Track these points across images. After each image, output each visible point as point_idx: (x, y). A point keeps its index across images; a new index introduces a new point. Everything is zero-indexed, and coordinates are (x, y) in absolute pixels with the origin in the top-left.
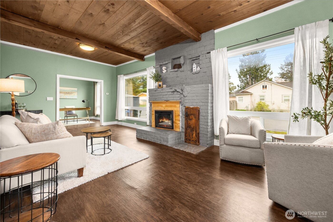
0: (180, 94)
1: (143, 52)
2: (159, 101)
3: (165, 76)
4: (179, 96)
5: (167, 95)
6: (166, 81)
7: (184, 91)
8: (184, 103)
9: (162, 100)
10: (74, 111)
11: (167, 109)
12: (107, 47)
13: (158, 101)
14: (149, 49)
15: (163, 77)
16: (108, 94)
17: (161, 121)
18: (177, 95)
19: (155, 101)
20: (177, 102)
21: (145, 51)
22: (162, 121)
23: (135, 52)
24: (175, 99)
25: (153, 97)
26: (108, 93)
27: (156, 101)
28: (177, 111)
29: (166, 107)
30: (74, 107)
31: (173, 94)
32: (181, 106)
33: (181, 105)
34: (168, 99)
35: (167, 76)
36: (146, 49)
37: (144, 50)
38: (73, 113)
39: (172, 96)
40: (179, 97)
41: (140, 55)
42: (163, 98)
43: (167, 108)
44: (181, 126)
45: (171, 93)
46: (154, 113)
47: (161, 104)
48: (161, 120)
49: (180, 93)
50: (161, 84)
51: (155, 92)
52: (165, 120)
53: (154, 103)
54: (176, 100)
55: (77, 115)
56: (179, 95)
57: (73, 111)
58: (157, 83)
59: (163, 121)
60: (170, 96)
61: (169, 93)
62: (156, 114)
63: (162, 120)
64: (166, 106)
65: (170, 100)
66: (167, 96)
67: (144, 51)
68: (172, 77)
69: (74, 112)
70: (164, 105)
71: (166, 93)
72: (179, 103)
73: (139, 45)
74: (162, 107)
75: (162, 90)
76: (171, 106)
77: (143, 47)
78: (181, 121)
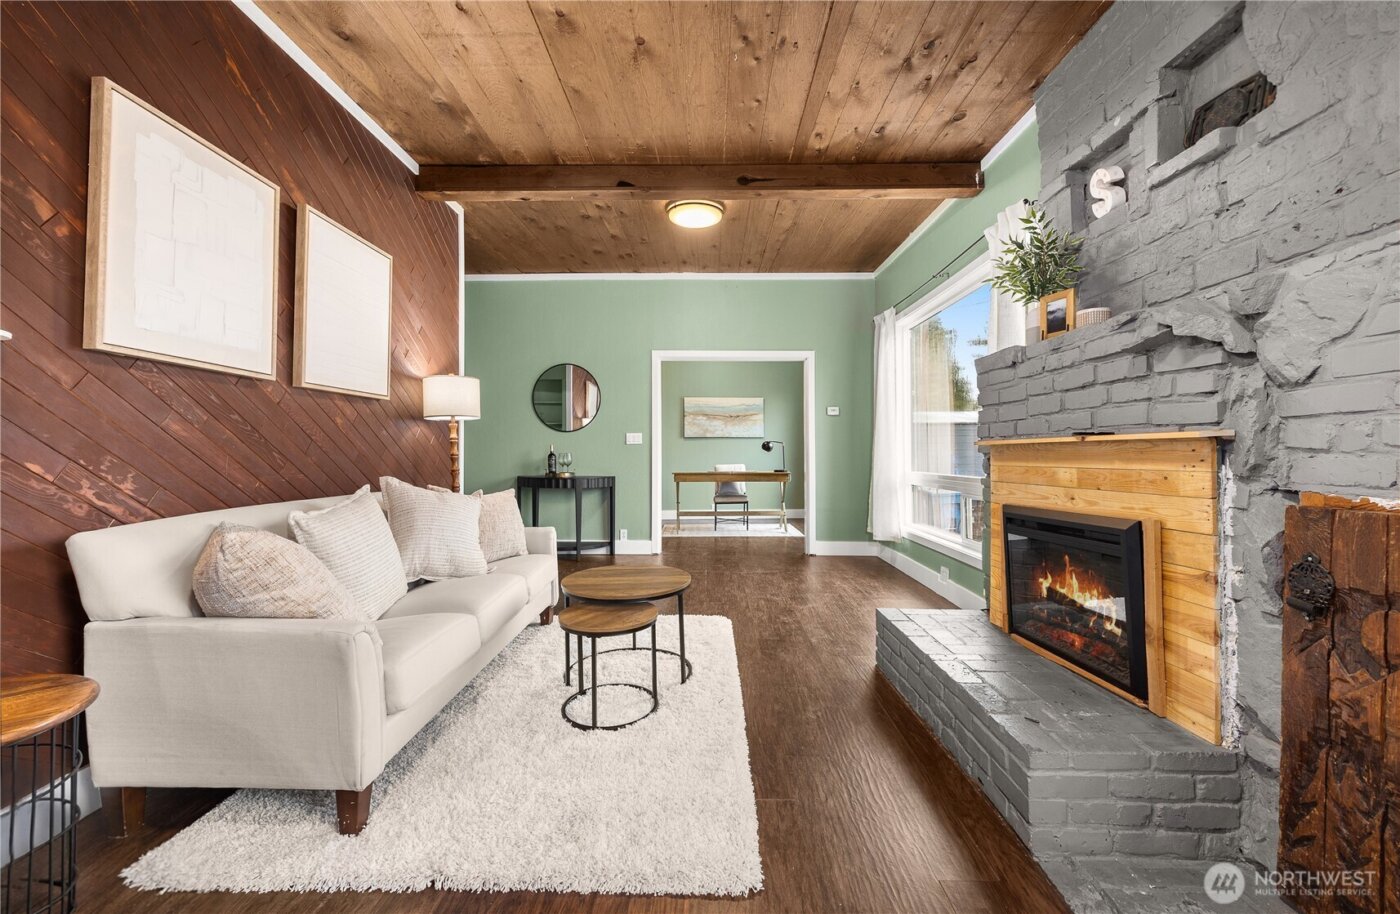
0: (1222, 365)
1: (951, 130)
2: (1037, 435)
3: (1111, 243)
4: (1205, 382)
5: (1092, 384)
6: (1122, 279)
7: (1267, 325)
8: (1281, 453)
9: (1058, 433)
10: (744, 483)
11: (1096, 504)
12: (750, 176)
13: (1029, 436)
14: (976, 89)
15: (1093, 251)
16: (837, 413)
17: (1045, 593)
18: (1187, 375)
19: (1010, 437)
20: (1180, 446)
21: (959, 117)
22: (1050, 590)
23: (902, 150)
24: (1162, 412)
25: (1002, 409)
26: (837, 408)
27: (1020, 436)
28: (1190, 538)
29: (1082, 483)
30: (742, 468)
31: (1150, 367)
32: (1231, 488)
33: (1241, 478)
34: (1108, 416)
35: (1128, 233)
36: (954, 95)
37: (948, 116)
38: (736, 489)
39: (1142, 390)
40: (1218, 398)
41: (948, 161)
42: (1065, 415)
43: (1092, 494)
44: (1239, 694)
45: (1123, 366)
46: (997, 523)
47: (1046, 459)
48: (1045, 584)
49: (1217, 356)
50: (1064, 311)
51: (1011, 372)
52: (1075, 582)
53: (1003, 451)
54: (1182, 427)
55: (748, 499)
56: (1216, 371)
57: (738, 483)
58: (1035, 305)
59: (1058, 588)
60: (1121, 391)
61: (1107, 371)
62: (1012, 537)
63: (1054, 582)
64: (1080, 480)
65: (1121, 429)
66: (1097, 394)
67: (956, 119)
68: (1167, 227)
69: (741, 487)
70: (1066, 472)
71: (1085, 374)
72: (1207, 451)
73: (895, 92)
74: (1053, 482)
75: (1056, 350)
76: (1125, 484)
77: (927, 86)
78: (1231, 644)
